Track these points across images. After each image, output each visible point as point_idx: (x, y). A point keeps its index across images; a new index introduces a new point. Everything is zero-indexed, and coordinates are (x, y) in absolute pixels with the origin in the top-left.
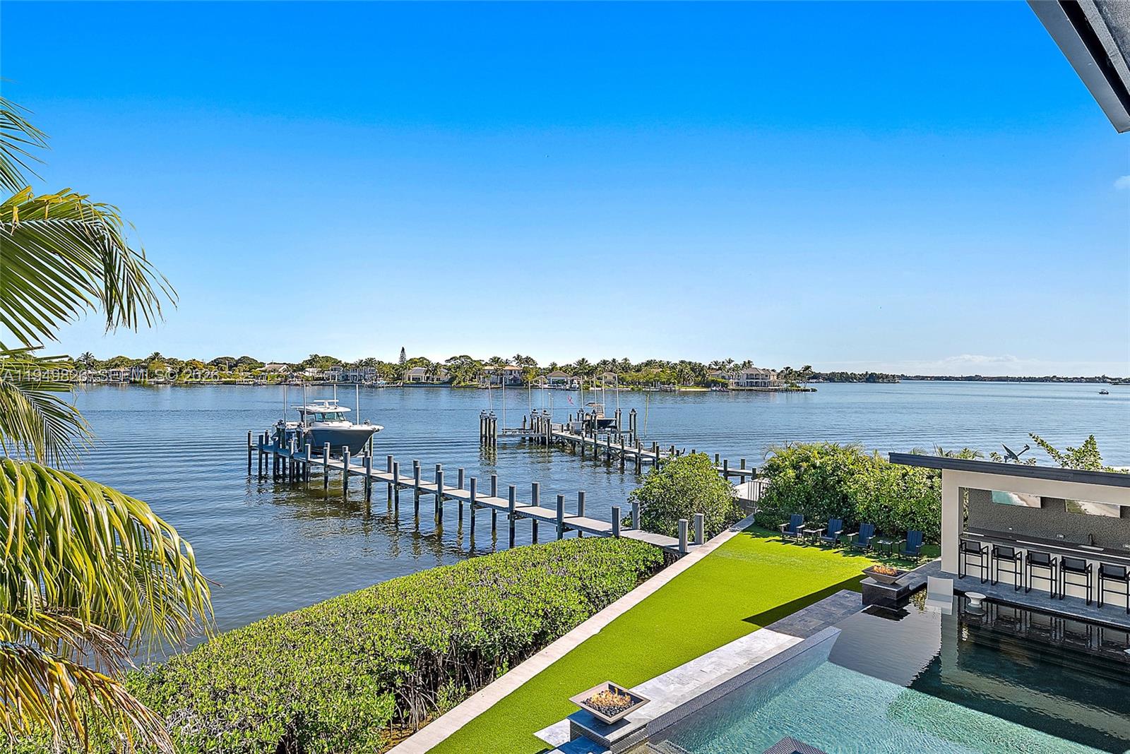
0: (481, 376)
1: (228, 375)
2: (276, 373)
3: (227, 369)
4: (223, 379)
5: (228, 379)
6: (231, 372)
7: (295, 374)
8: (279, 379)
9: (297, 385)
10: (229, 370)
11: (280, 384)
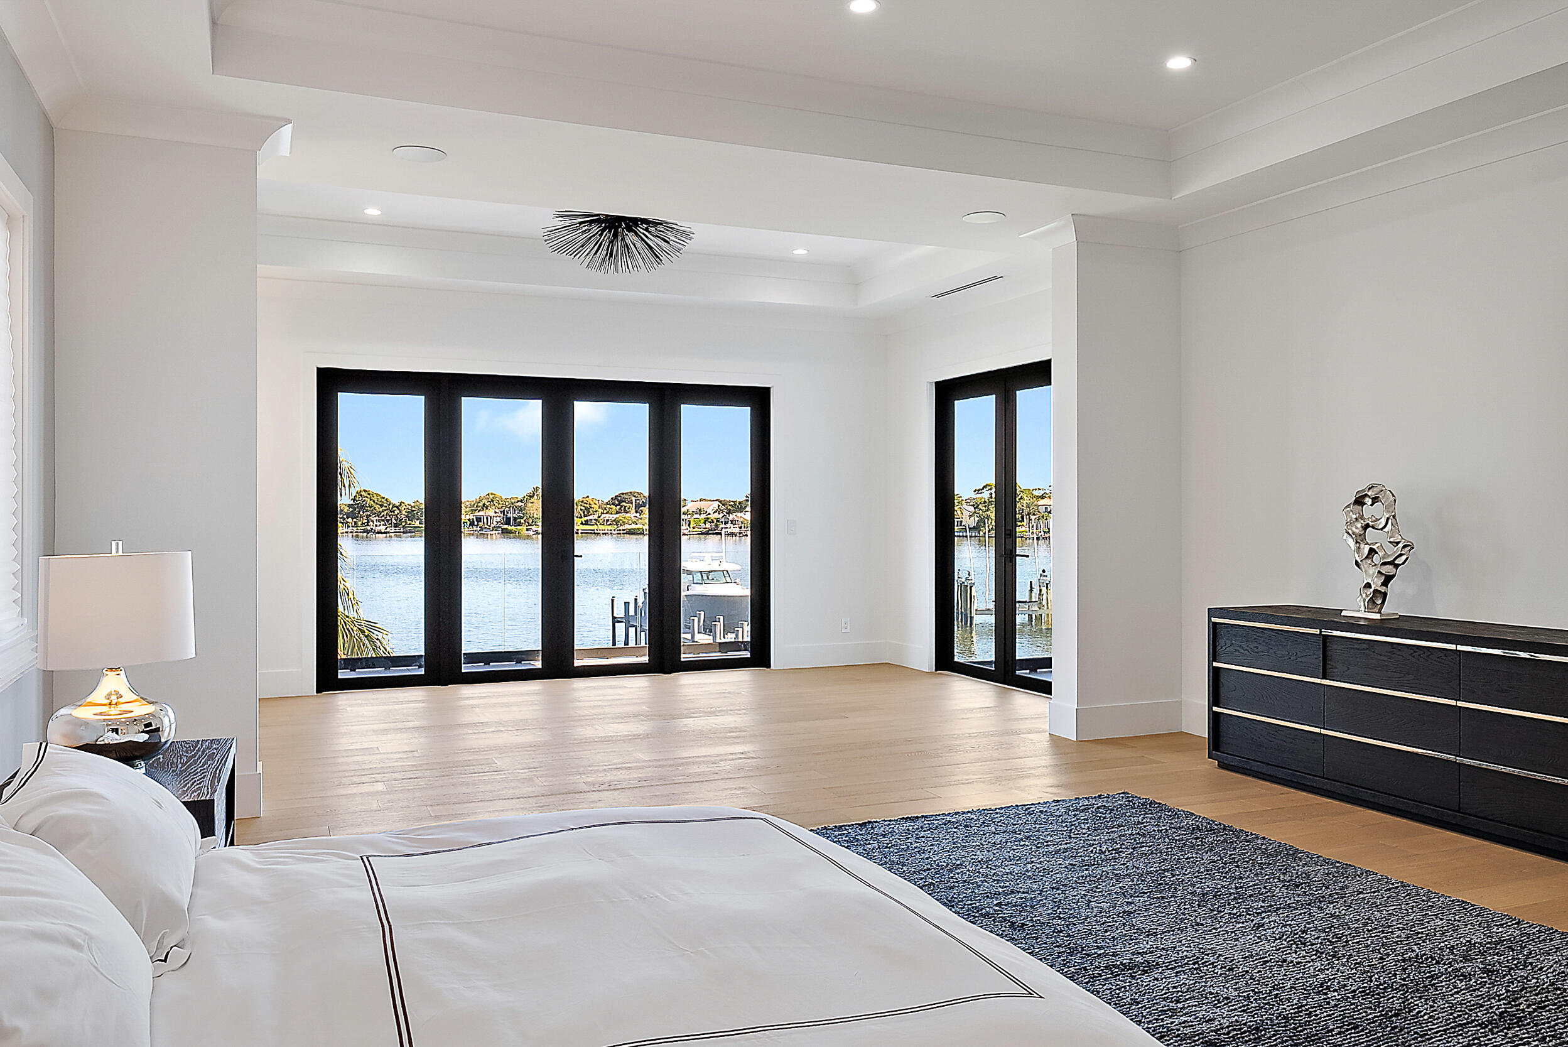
0: (1033, 517)
1: (634, 519)
2: (703, 516)
3: (634, 511)
4: (627, 527)
5: (633, 526)
6: (638, 515)
7: (731, 517)
8: (708, 525)
9: (732, 534)
10: (636, 512)
11: (707, 533)
